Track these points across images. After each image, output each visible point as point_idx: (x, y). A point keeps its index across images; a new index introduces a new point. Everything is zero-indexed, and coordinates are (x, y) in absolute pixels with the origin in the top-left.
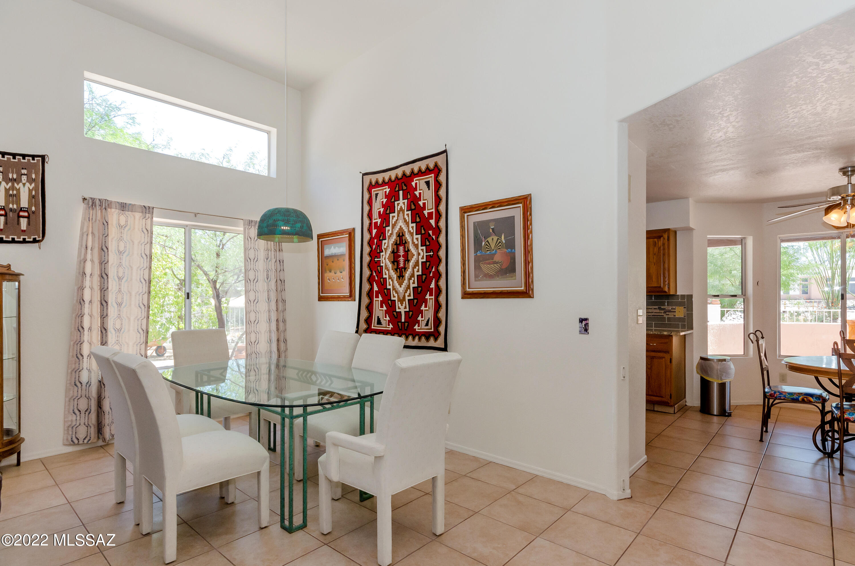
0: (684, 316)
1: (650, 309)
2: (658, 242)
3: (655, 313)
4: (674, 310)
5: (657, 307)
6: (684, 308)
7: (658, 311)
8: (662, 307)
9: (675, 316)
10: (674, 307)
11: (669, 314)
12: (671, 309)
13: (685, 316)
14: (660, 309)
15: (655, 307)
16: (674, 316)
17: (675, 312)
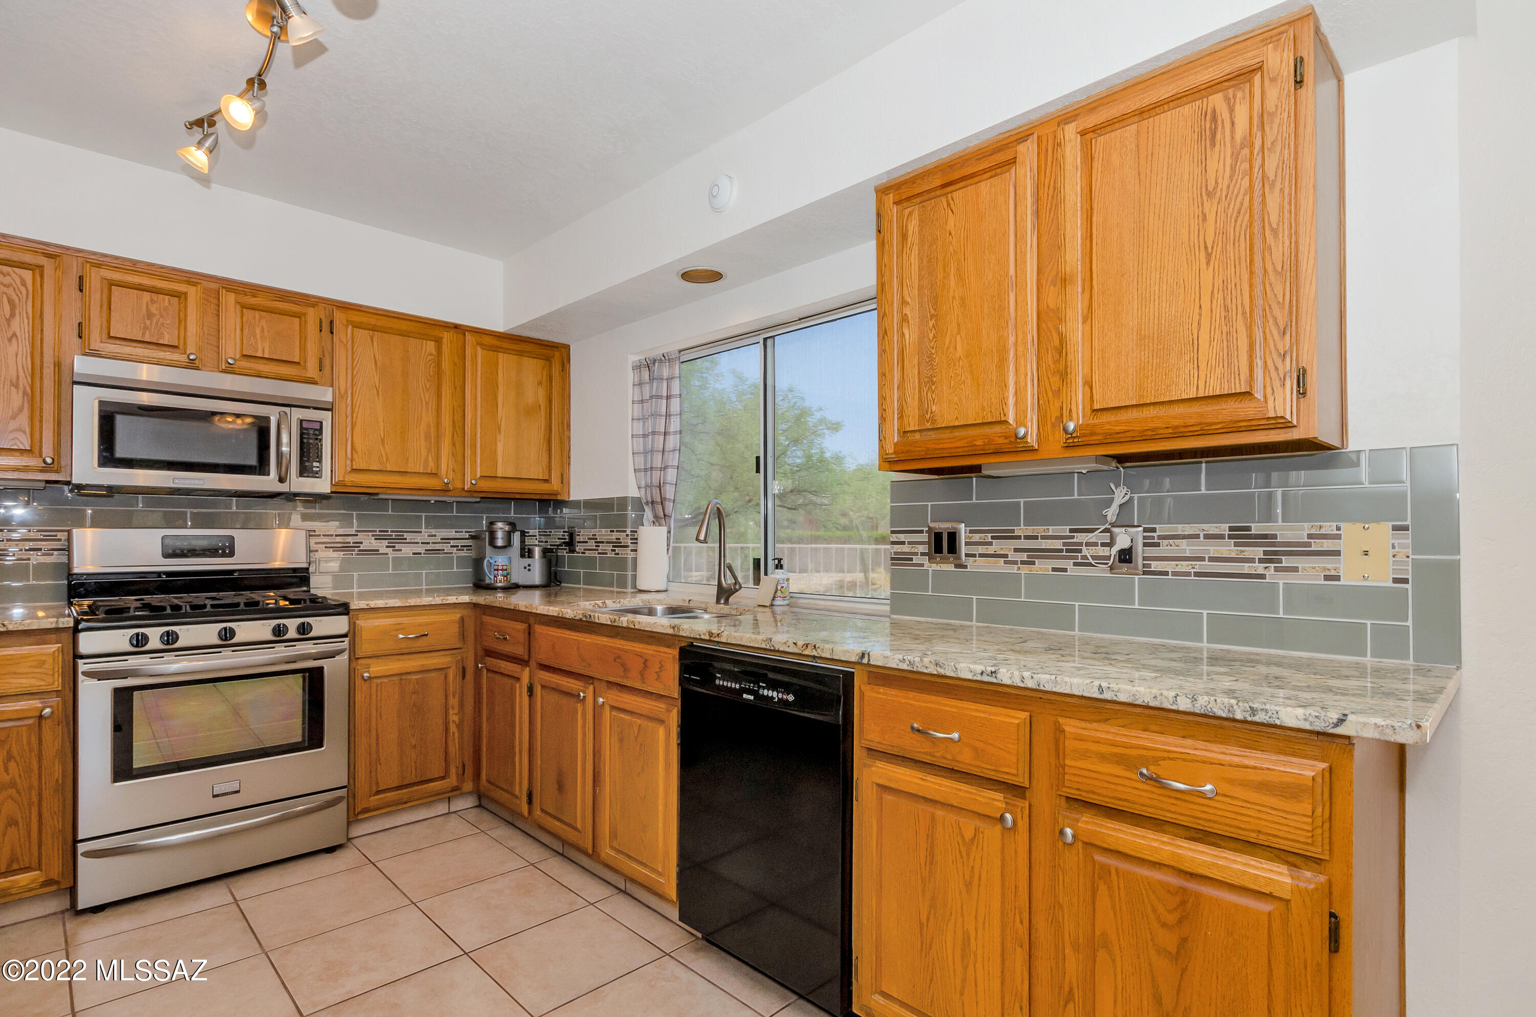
0: (1396, 581)
1: (1184, 537)
2: (1231, 110)
3: (1212, 559)
4: (1327, 545)
5: (1224, 528)
6: (1395, 528)
7: (1228, 549)
8: (1256, 528)
9: (1337, 578)
10: (1329, 528)
11: (1295, 569)
12: (1310, 536)
13: (1406, 581)
14: (1240, 535)
15: (1212, 529)
16: (1327, 578)
17: (1337, 553)
